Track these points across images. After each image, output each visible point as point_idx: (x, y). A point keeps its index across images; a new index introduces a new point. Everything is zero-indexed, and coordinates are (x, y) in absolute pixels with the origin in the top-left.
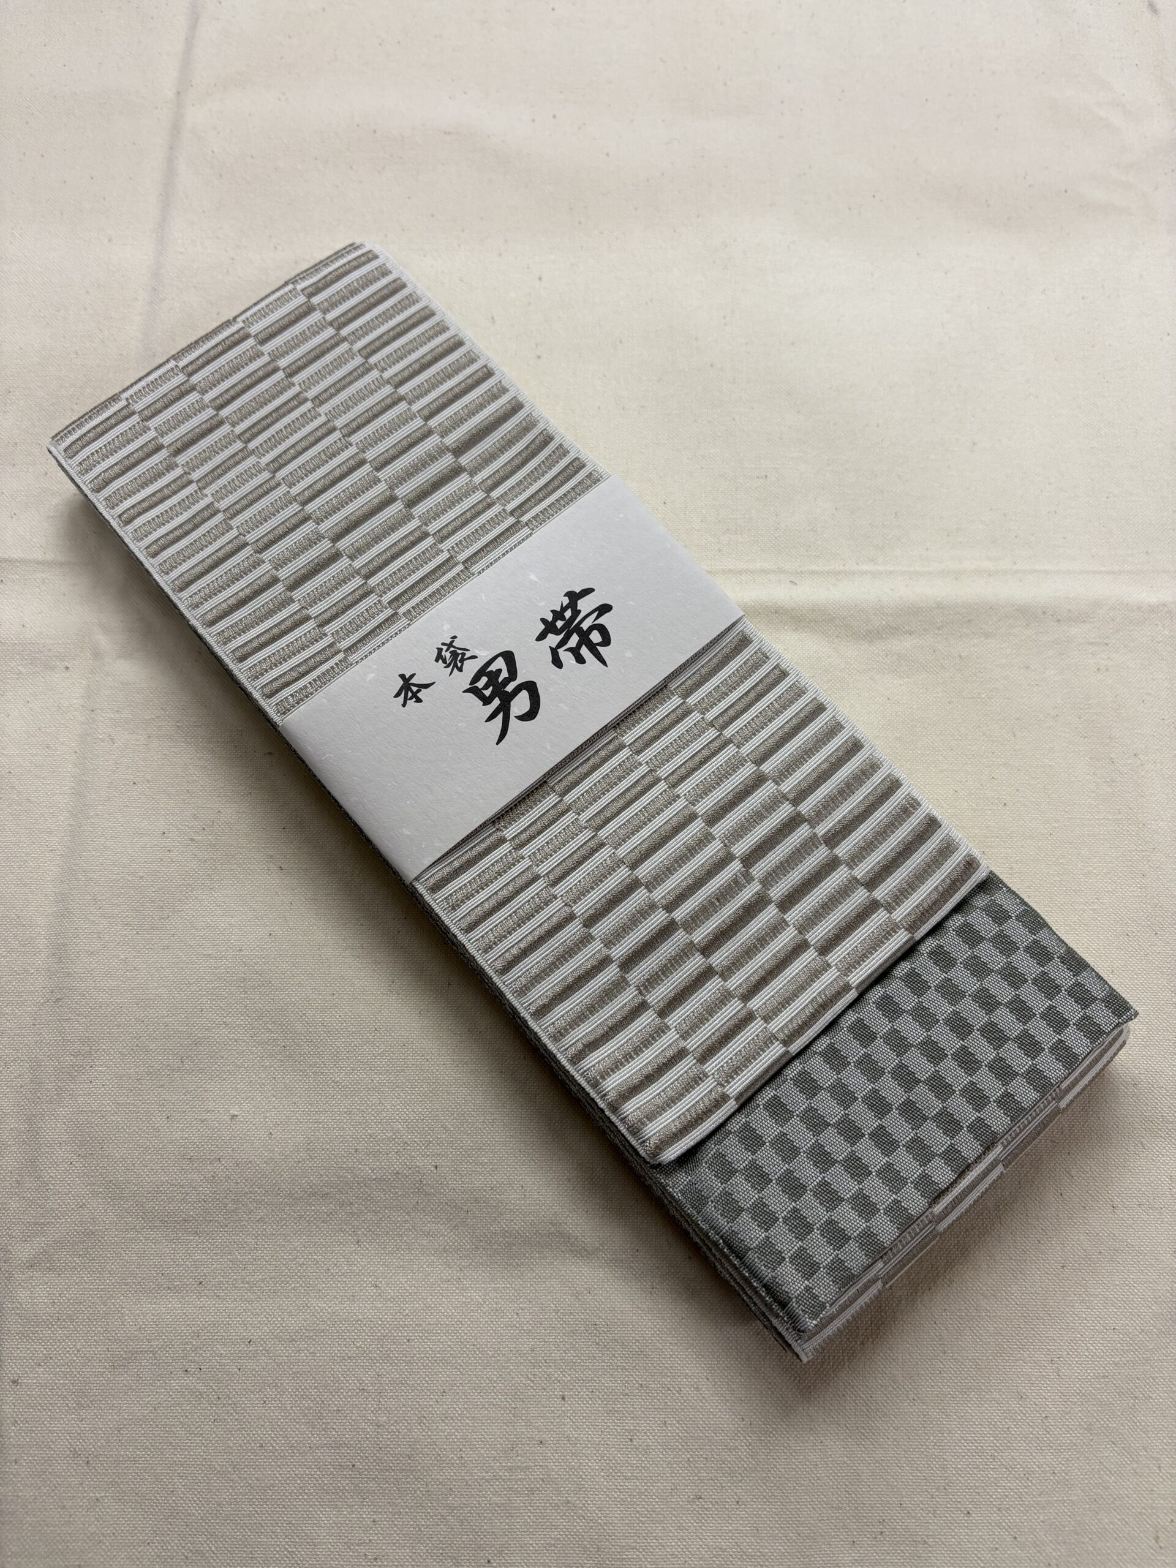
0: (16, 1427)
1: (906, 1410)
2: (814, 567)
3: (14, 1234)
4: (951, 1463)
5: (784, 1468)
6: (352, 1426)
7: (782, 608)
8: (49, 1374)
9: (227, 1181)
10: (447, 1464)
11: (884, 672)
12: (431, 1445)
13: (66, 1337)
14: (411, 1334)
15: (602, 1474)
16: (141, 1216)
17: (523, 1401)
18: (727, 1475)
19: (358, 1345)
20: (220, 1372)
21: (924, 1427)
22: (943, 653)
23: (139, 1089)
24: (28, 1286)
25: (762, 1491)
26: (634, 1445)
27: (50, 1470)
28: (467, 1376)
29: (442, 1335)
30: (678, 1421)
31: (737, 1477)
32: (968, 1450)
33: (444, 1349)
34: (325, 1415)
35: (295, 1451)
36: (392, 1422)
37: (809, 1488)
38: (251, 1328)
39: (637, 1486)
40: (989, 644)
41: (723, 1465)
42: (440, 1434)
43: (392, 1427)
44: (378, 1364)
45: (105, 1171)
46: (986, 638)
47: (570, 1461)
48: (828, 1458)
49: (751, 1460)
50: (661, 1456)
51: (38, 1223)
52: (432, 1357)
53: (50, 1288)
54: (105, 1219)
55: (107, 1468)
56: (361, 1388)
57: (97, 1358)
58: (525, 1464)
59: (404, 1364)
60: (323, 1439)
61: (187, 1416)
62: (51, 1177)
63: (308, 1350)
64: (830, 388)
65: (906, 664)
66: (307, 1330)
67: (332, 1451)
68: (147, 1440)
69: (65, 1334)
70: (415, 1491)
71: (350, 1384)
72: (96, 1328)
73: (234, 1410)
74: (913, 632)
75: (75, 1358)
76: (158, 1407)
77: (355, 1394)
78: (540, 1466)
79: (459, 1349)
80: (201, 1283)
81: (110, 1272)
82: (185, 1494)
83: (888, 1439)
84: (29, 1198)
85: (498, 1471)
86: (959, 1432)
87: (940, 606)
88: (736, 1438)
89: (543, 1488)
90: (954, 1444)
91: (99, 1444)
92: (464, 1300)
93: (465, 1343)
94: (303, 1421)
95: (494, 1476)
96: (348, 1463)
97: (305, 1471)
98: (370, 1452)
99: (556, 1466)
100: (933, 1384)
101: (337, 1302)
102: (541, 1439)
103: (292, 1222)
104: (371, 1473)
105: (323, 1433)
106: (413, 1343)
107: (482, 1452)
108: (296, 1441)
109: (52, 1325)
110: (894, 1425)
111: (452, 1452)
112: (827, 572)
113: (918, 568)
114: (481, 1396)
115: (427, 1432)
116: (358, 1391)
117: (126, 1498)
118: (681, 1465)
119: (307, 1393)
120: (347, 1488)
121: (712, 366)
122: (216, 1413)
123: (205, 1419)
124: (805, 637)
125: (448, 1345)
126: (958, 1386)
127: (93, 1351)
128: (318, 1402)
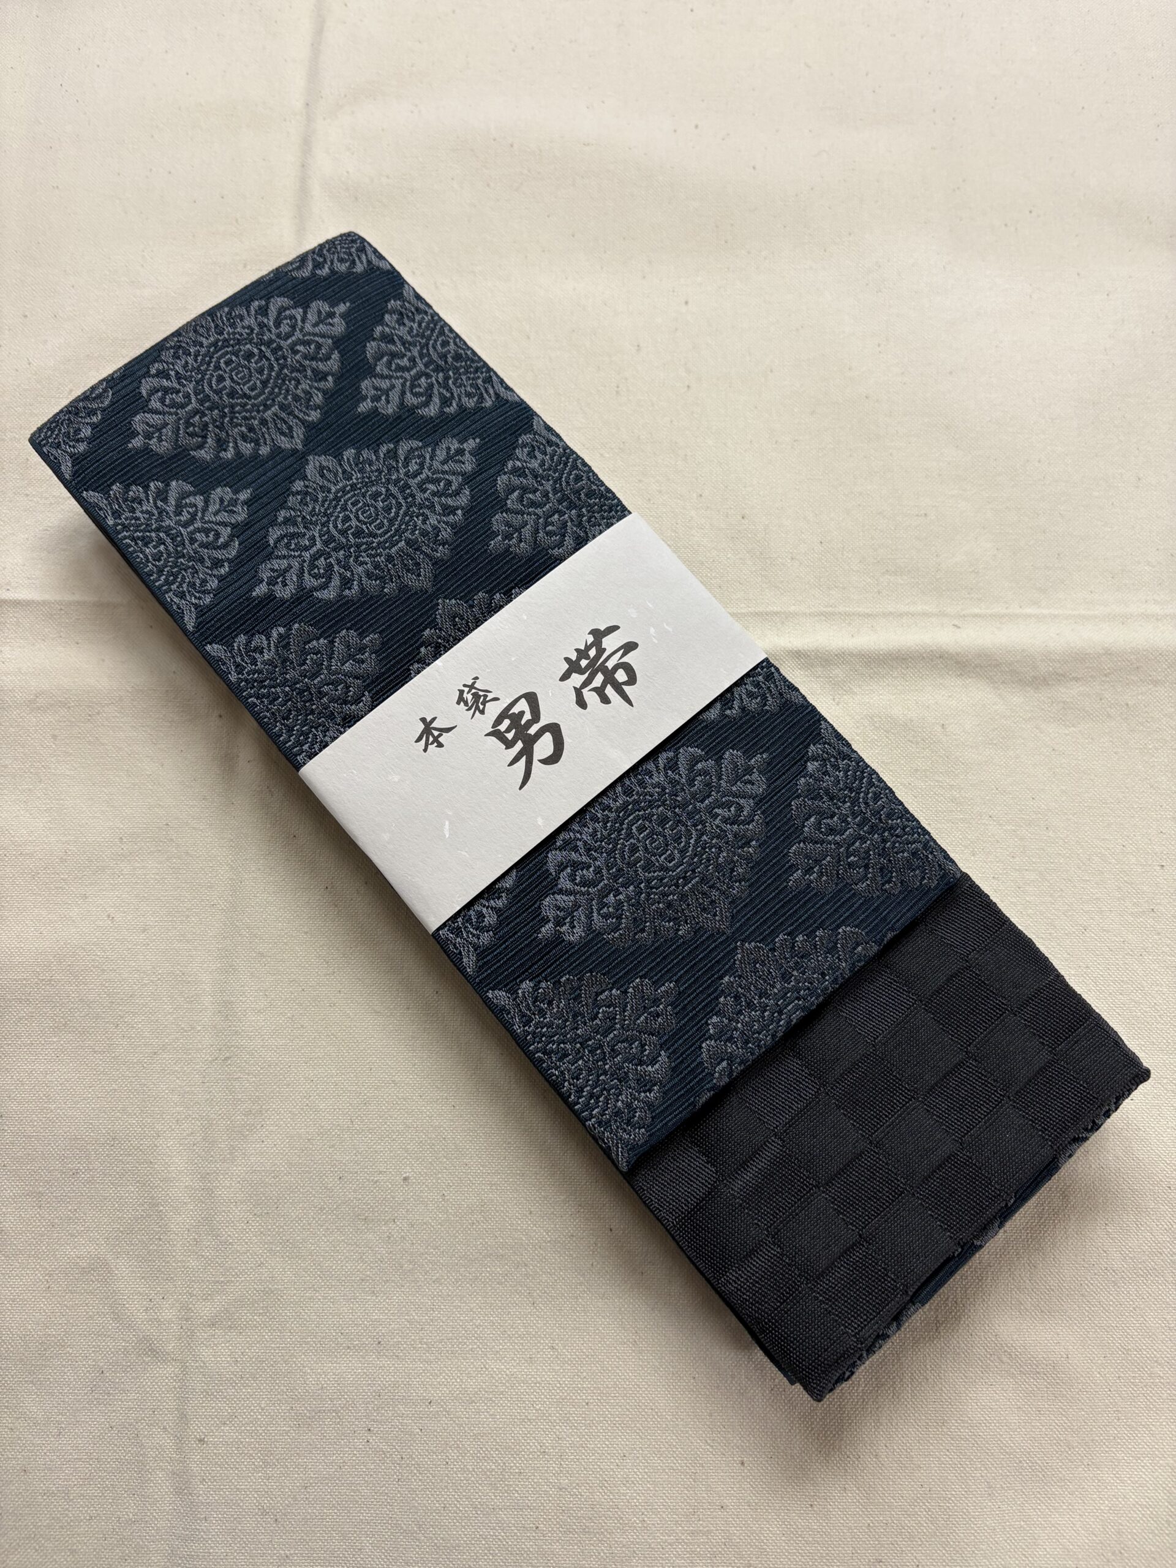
0: (204, 1485)
1: (1081, 1475)
2: (976, 611)
3: (195, 1292)
4: (1126, 1527)
5: (963, 1533)
6: (534, 1488)
7: (947, 653)
8: (234, 1433)
9: (402, 1242)
10: (631, 1527)
11: (1050, 721)
12: (613, 1508)
13: (251, 1396)
14: (589, 1397)
15: (783, 1538)
16: (319, 1275)
17: (703, 1466)
18: (906, 1539)
19: (538, 1407)
20: (402, 1432)
21: (1099, 1492)
22: (1110, 701)
23: (311, 1149)
24: (210, 1345)
25: (941, 1554)
26: (814, 1511)
27: (240, 1528)
28: (646, 1440)
29: (620, 1398)
30: (858, 1488)
31: (916, 1541)
32: (1143, 1514)
33: (623, 1413)
34: (507, 1477)
35: (479, 1512)
36: (574, 1485)
37: (987, 1552)
38: (430, 1389)
39: (818, 1550)
40: (1157, 691)
41: (903, 1530)
42: (622, 1497)
43: (574, 1490)
44: (557, 1427)
45: (281, 1230)
46: (1155, 686)
47: (752, 1525)
48: (1005, 1523)
49: (930, 1525)
50: (842, 1522)
51: (218, 1282)
52: (611, 1421)
53: (232, 1346)
54: (283, 1278)
55: (295, 1526)
56: (542, 1451)
57: (282, 1416)
58: (707, 1528)
59: (584, 1428)
60: (506, 1501)
61: (371, 1475)
62: (229, 1235)
63: (487, 1412)
64: (990, 421)
65: (1072, 713)
66: (486, 1392)
67: (516, 1513)
68: (334, 1498)
69: (248, 1392)
70: (599, 1553)
71: (531, 1446)
72: (279, 1386)
73: (417, 1470)
74: (1079, 679)
75: (259, 1417)
76: (344, 1466)
77: (536, 1456)
78: (722, 1530)
79: (638, 1413)
80: (379, 1343)
81: (290, 1330)
82: (372, 1552)
83: (1063, 1503)
84: (208, 1256)
85: (680, 1535)
86: (1133, 1497)
87: (1108, 653)
88: (916, 1504)
89: (724, 1551)
90: (1129, 1509)
91: (287, 1502)
92: (641, 1363)
93: (643, 1407)
94: (486, 1482)
95: (677, 1539)
96: (531, 1525)
97: (489, 1532)
98: (553, 1514)
99: (737, 1530)
100: (1107, 1449)
101: (515, 1364)
102: (722, 1504)
103: (468, 1283)
104: (555, 1535)
105: (506, 1495)
106: (592, 1407)
107: (664, 1516)
108: (479, 1502)
109: (236, 1383)
110: (1069, 1490)
111: (634, 1515)
112: (990, 615)
113: (1084, 612)
114: (661, 1460)
115: (609, 1496)
116: (539, 1453)
117: (315, 1555)
118: (861, 1531)
119: (489, 1456)
120: (531, 1549)
121: (867, 397)
122: (400, 1473)
123: (389, 1478)
124: (970, 683)
125: (627, 1409)
126: (1132, 1451)
127: (278, 1410)
128: (499, 1464)
